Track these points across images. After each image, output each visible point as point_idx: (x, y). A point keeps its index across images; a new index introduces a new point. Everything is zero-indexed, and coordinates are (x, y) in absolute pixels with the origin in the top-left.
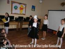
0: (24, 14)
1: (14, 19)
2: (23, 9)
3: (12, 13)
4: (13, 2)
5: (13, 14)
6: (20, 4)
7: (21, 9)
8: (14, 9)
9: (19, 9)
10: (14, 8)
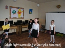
0: (23, 18)
1: (14, 23)
2: (21, 13)
3: (10, 18)
4: (11, 7)
5: (12, 18)
6: (18, 8)
7: (19, 13)
8: (12, 14)
9: (17, 13)
10: (13, 12)
